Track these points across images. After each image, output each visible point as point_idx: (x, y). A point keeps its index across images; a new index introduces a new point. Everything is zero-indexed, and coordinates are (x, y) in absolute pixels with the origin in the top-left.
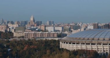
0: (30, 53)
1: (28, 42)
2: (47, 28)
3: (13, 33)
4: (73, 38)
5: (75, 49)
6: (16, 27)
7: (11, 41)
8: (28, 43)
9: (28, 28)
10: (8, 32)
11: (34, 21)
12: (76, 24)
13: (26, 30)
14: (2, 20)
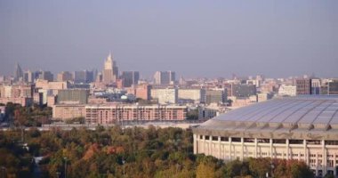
0: (102, 170)
1: (97, 136)
2: (154, 93)
3: (51, 109)
4: (233, 124)
5: (241, 157)
6: (59, 91)
7: (44, 132)
8: (95, 139)
9: (96, 94)
10: (36, 105)
11: (115, 70)
12: (244, 82)
13: (89, 100)
14: (16, 67)
